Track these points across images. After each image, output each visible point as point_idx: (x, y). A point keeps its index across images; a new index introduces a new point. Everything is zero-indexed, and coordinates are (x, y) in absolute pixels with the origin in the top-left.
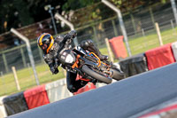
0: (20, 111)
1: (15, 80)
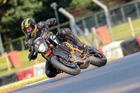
0: (134, 53)
1: (130, 29)
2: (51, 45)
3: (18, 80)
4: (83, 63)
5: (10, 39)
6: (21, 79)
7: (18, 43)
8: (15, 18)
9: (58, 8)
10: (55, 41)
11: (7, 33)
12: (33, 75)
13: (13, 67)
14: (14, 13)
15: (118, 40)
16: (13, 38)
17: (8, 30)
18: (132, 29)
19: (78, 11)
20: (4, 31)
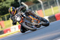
3: (4, 33)
6: (5, 33)
7: (4, 17)
8: (2, 7)
9: (21, 2)
10: (24, 15)
12: (10, 31)
13: (2, 28)
14: (2, 4)
15: (47, 16)
18: (53, 11)
19: (30, 3)
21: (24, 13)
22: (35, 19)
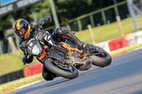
2: (46, 47)
4: (82, 65)
5: (67, 20)
7: (75, 23)
10: (50, 42)
11: (63, 14)
16: (69, 19)
17: (65, 10)
20: (61, 11)
21: (49, 37)
22: (77, 49)
